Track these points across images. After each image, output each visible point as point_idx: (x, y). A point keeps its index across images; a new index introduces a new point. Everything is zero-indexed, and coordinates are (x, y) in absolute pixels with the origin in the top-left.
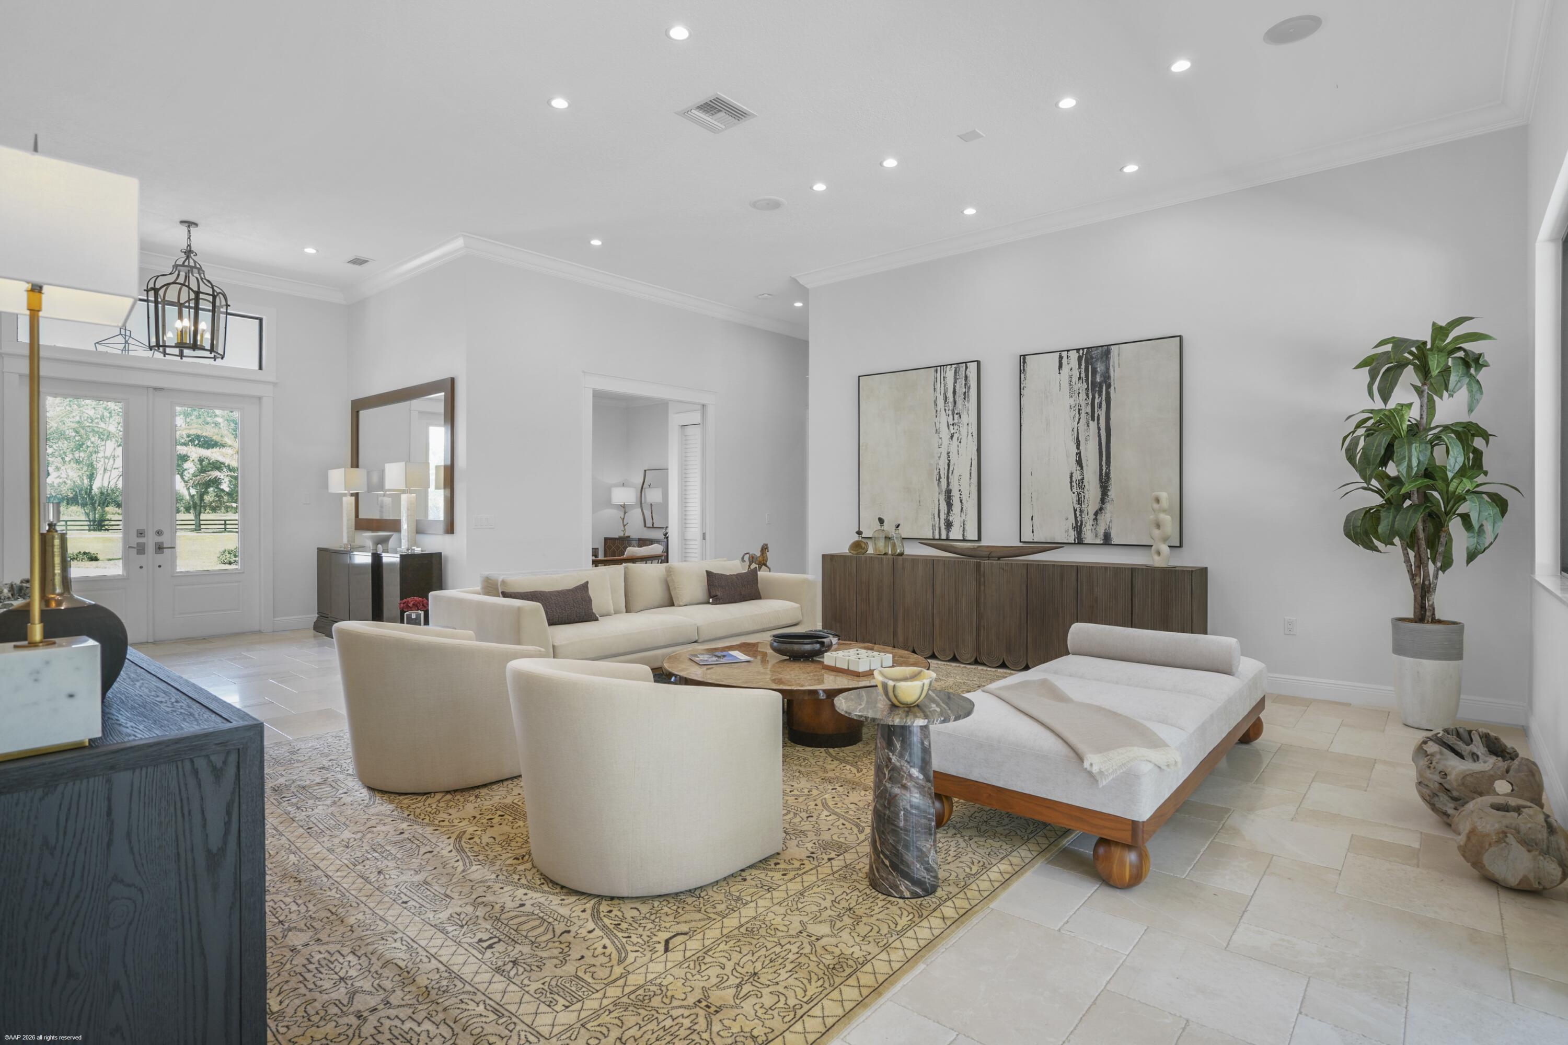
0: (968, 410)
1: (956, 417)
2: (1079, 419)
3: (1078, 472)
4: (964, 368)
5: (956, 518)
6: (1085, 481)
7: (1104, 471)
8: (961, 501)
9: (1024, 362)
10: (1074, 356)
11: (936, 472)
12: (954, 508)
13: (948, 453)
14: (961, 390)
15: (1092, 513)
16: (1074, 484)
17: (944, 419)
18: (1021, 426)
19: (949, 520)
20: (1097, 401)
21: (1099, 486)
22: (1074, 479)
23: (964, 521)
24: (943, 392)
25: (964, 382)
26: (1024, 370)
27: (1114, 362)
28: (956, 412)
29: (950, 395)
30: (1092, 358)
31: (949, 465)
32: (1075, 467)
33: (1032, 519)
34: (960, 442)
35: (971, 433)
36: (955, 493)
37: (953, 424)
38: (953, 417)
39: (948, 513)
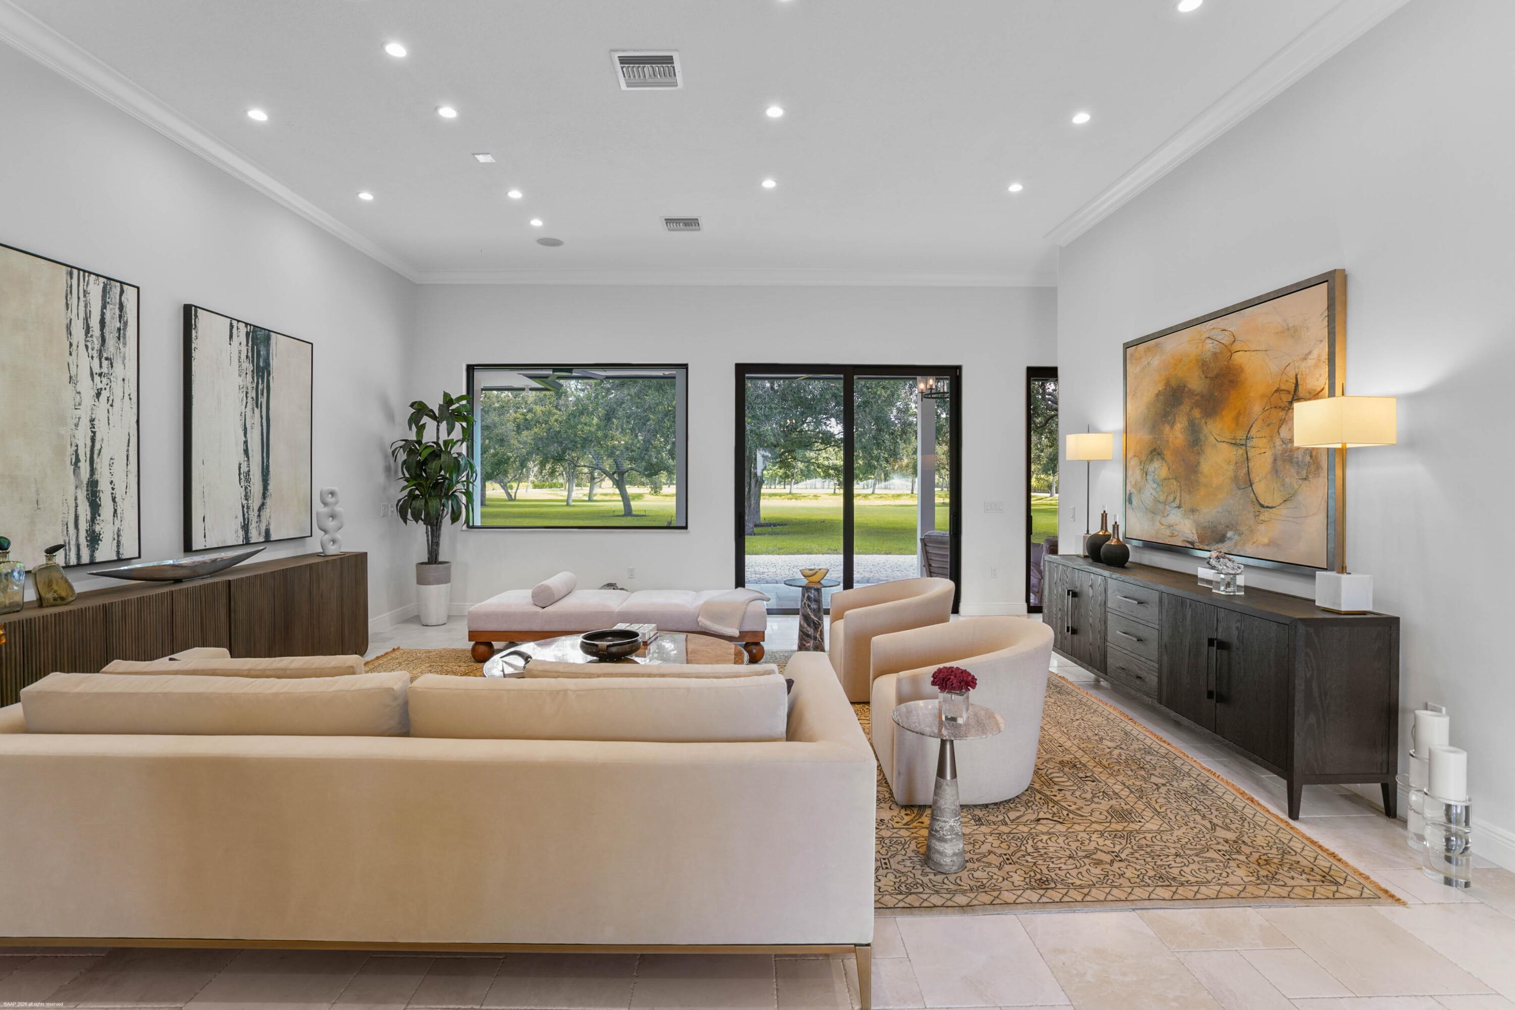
0: (124, 358)
1: (105, 363)
2: (247, 403)
3: (246, 463)
4: (118, 289)
5: (106, 528)
6: (251, 473)
7: (265, 464)
8: (114, 500)
9: (196, 315)
10: (243, 329)
11: (70, 450)
12: (101, 511)
13: (92, 420)
14: (112, 321)
15: (256, 509)
16: (242, 476)
17: (84, 362)
19: (94, 531)
20: (260, 387)
21: (261, 479)
22: (242, 471)
23: (119, 530)
24: (82, 315)
25: (117, 312)
26: (195, 325)
27: (272, 350)
28: (105, 355)
29: (95, 324)
30: (257, 339)
31: (93, 440)
32: (242, 457)
33: (204, 520)
34: (112, 406)
35: (129, 395)
36: (104, 486)
37: (100, 375)
38: (101, 363)
39: (93, 518)
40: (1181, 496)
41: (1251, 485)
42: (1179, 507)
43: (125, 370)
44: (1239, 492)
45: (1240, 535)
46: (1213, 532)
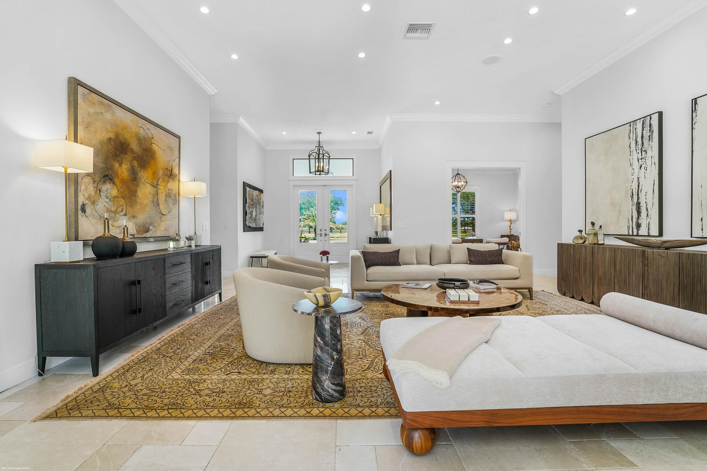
0: (653, 147)
4: (649, 119)
5: (643, 221)
8: (647, 210)
9: (696, 103)
11: (630, 191)
12: (642, 214)
13: (638, 178)
14: (647, 134)
17: (635, 156)
18: (692, 152)
19: (638, 223)
23: (649, 223)
24: (634, 138)
25: (649, 129)
26: (695, 109)
28: (643, 150)
29: (639, 139)
31: (638, 186)
33: (702, 220)
34: (646, 170)
35: (654, 163)
36: (643, 204)
37: (641, 159)
38: (642, 154)
39: (638, 218)
40: (126, 209)
41: (159, 205)
42: (125, 215)
44: (154, 208)
45: (155, 227)
46: (143, 227)
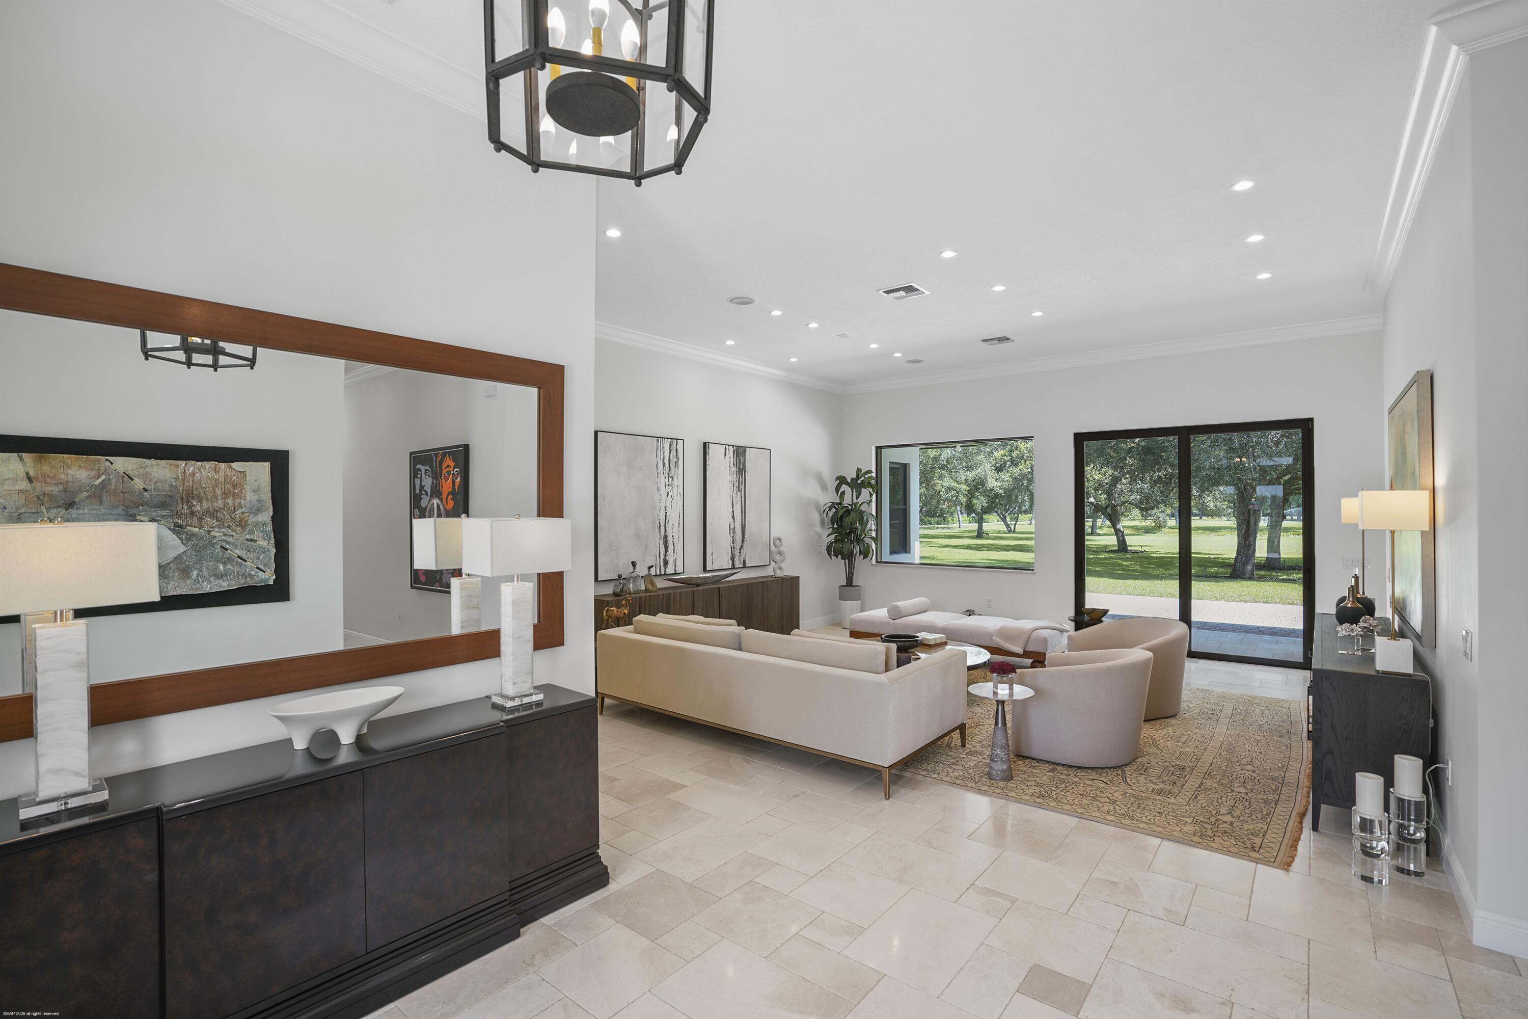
0: (678, 475)
1: (671, 479)
2: (734, 490)
3: (733, 523)
4: (676, 443)
5: (670, 559)
6: (736, 529)
7: (743, 523)
8: (674, 544)
10: (731, 449)
11: (657, 522)
12: (669, 550)
13: (666, 507)
14: (673, 459)
15: (738, 549)
16: (731, 531)
17: (663, 480)
19: (666, 559)
20: (741, 480)
21: (741, 532)
22: (731, 528)
24: (662, 459)
25: (675, 454)
26: (707, 452)
27: (747, 458)
28: (670, 476)
29: (667, 462)
30: (739, 453)
31: (666, 516)
32: (731, 520)
33: (713, 554)
34: (673, 499)
35: (680, 493)
36: (670, 538)
37: (668, 485)
38: (669, 479)
39: (666, 553)
43: (678, 481)
